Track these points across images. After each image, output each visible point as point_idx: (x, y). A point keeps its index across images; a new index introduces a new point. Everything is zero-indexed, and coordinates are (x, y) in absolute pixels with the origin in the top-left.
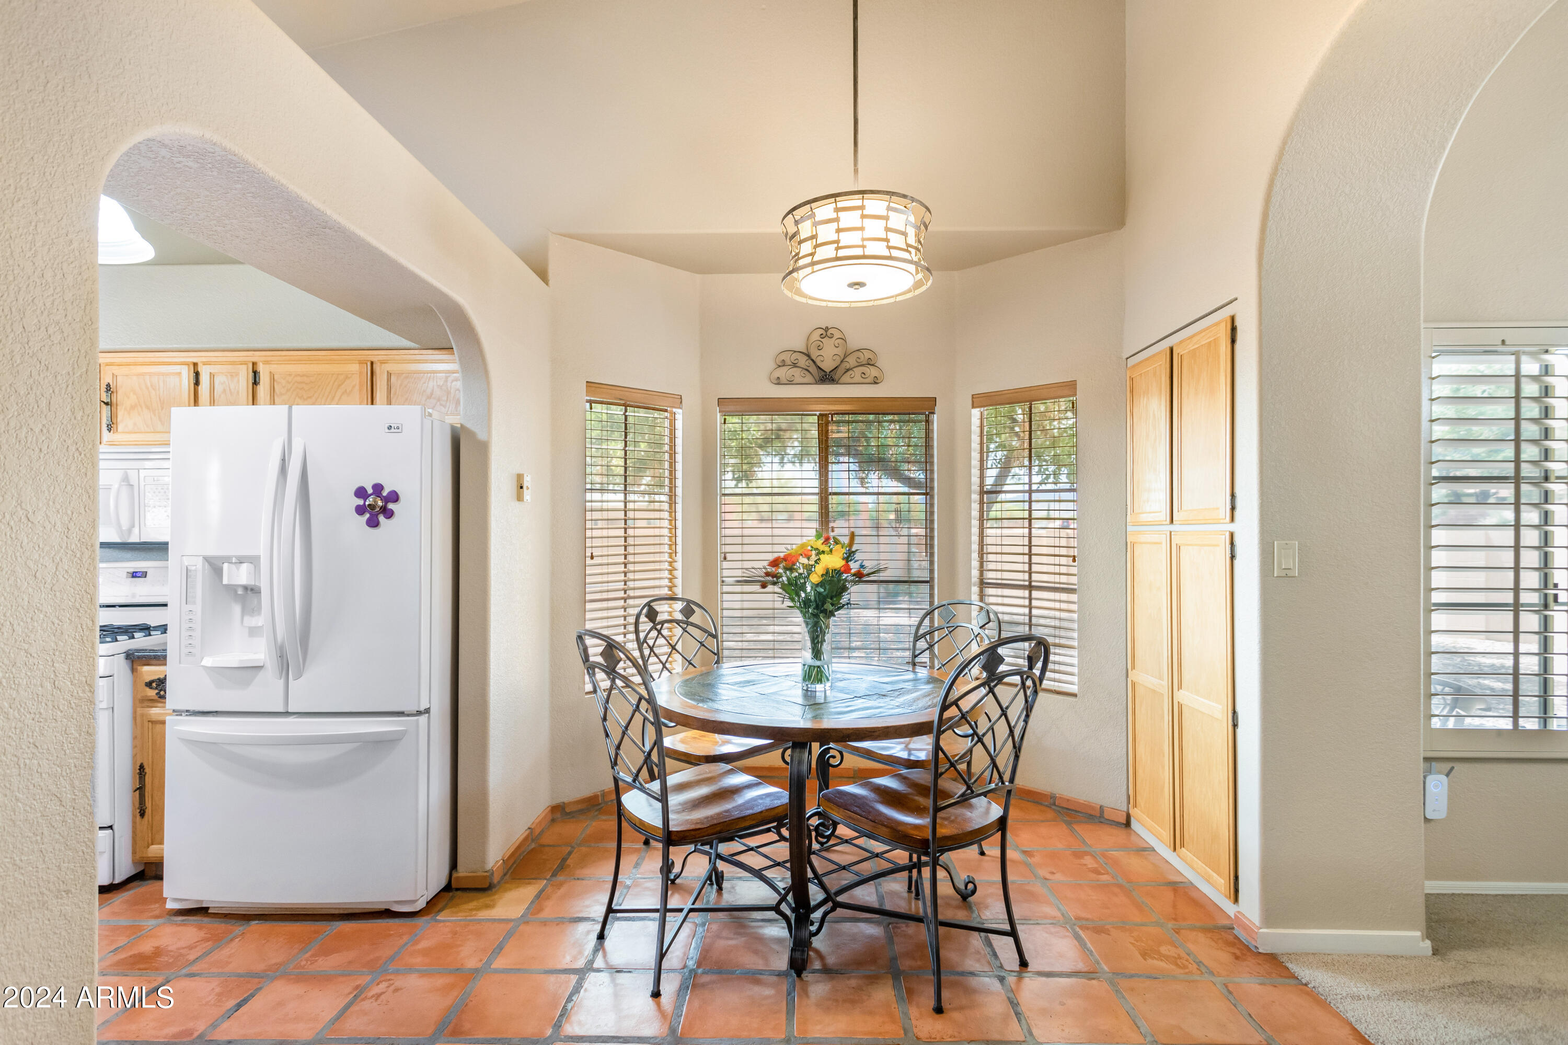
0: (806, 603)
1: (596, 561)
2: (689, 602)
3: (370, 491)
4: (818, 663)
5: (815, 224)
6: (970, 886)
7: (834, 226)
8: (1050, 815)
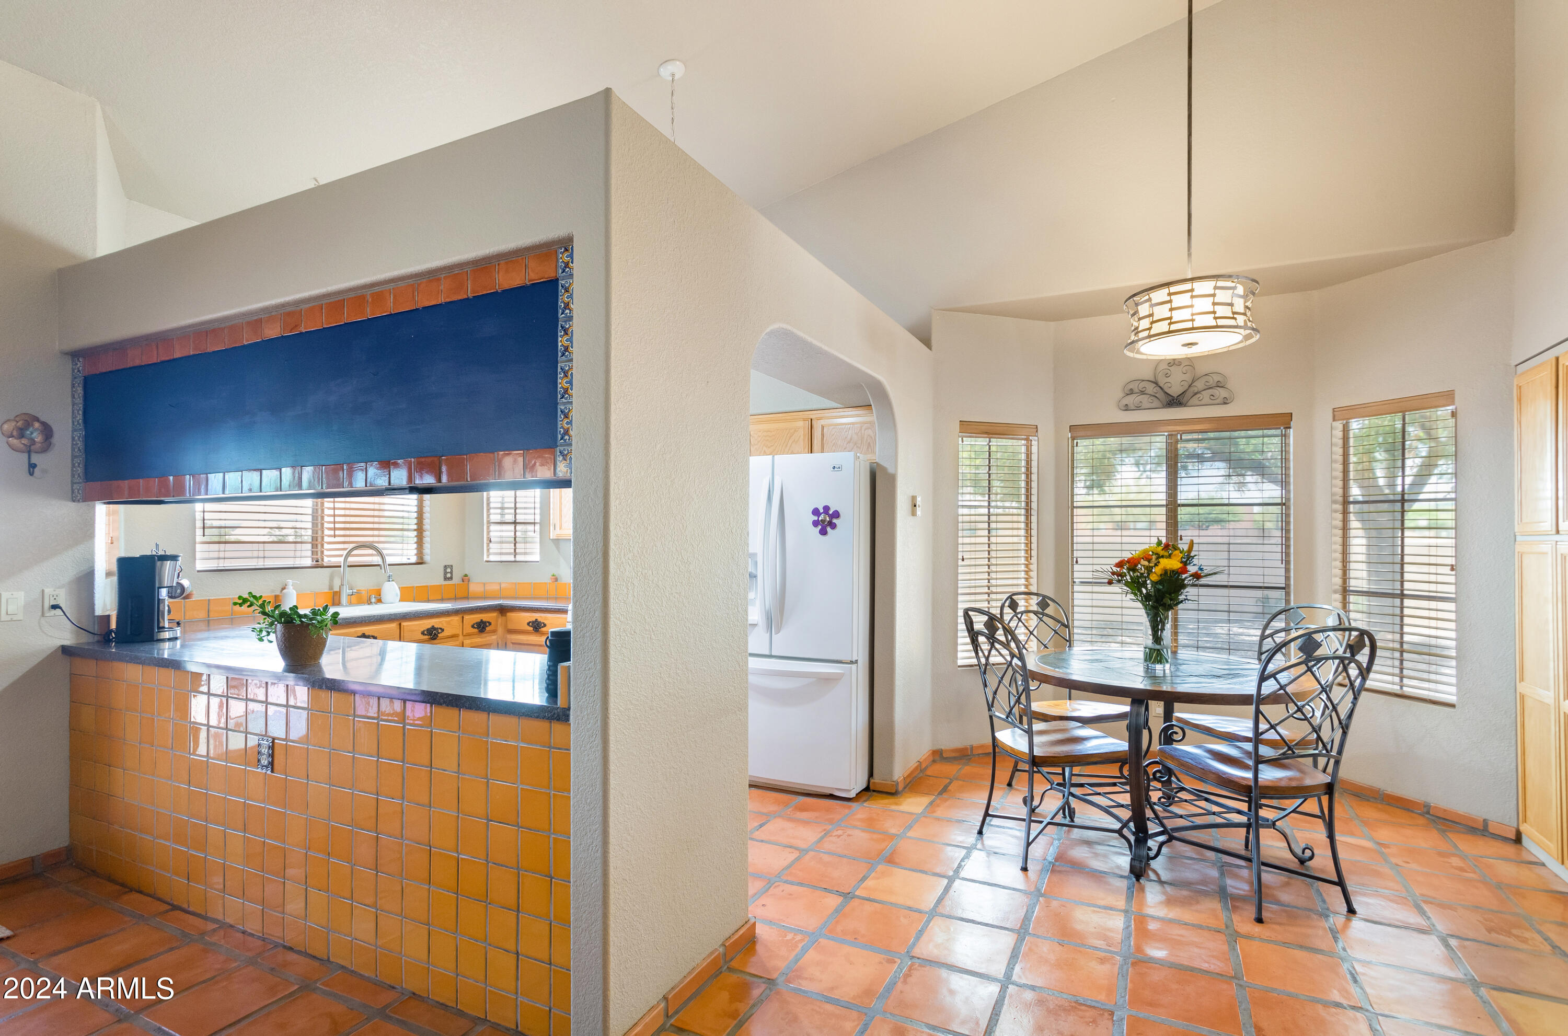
0: (1146, 599)
1: (965, 562)
2: (1044, 597)
3: (822, 511)
4: (1158, 647)
5: (1152, 306)
6: (1308, 853)
7: (1168, 306)
8: (1421, 821)
